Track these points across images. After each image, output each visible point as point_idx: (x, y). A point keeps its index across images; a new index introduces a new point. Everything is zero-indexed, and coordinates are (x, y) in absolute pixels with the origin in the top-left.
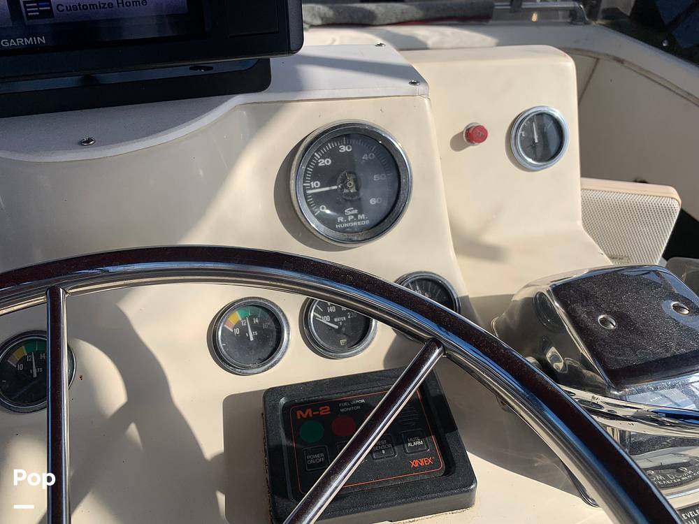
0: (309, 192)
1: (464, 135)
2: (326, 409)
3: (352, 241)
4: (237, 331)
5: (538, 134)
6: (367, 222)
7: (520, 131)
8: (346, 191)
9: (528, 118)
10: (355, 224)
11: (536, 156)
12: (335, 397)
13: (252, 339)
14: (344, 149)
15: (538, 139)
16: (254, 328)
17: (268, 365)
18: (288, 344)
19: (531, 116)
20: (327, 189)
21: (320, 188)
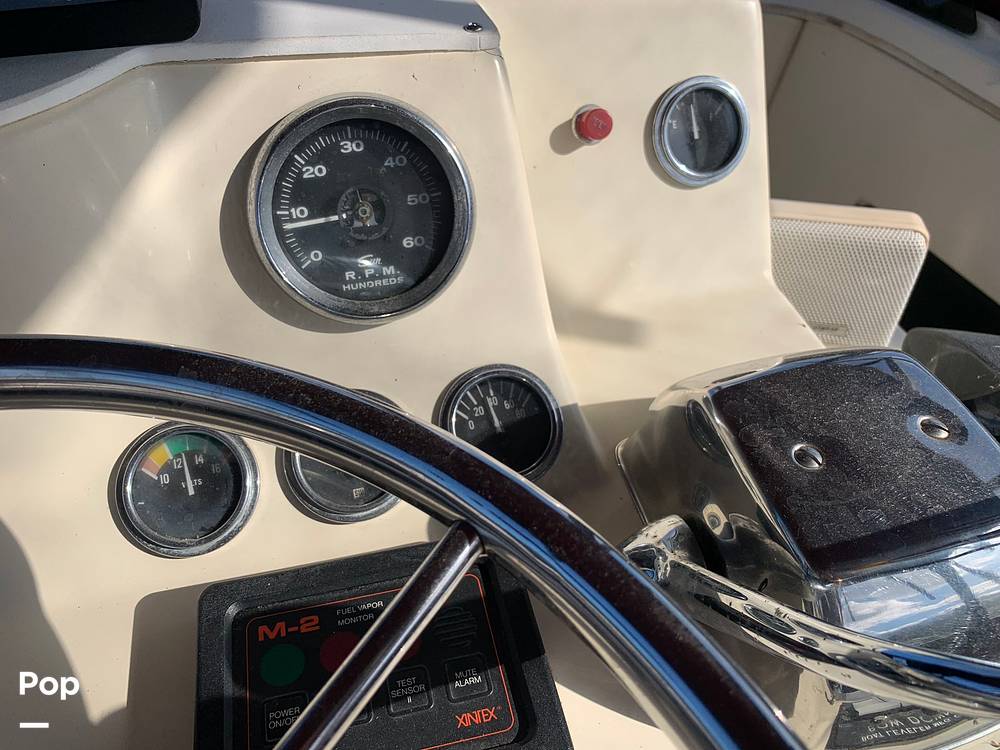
0: (288, 226)
1: (573, 126)
2: (312, 620)
3: (370, 315)
4: (165, 479)
5: (698, 124)
6: (400, 279)
7: (668, 120)
8: (357, 224)
9: (681, 96)
10: (378, 283)
11: (696, 163)
12: (331, 598)
13: (191, 492)
14: (349, 147)
15: (699, 132)
16: (196, 471)
17: (219, 539)
18: (254, 501)
19: (686, 92)
20: (322, 220)
21: (309, 218)
